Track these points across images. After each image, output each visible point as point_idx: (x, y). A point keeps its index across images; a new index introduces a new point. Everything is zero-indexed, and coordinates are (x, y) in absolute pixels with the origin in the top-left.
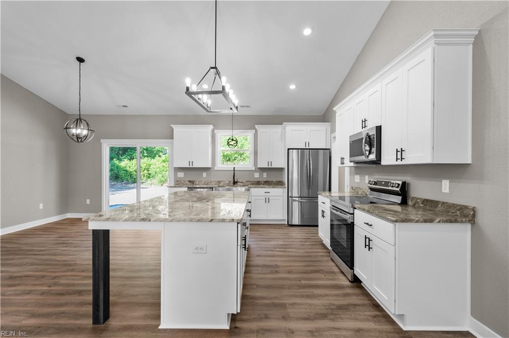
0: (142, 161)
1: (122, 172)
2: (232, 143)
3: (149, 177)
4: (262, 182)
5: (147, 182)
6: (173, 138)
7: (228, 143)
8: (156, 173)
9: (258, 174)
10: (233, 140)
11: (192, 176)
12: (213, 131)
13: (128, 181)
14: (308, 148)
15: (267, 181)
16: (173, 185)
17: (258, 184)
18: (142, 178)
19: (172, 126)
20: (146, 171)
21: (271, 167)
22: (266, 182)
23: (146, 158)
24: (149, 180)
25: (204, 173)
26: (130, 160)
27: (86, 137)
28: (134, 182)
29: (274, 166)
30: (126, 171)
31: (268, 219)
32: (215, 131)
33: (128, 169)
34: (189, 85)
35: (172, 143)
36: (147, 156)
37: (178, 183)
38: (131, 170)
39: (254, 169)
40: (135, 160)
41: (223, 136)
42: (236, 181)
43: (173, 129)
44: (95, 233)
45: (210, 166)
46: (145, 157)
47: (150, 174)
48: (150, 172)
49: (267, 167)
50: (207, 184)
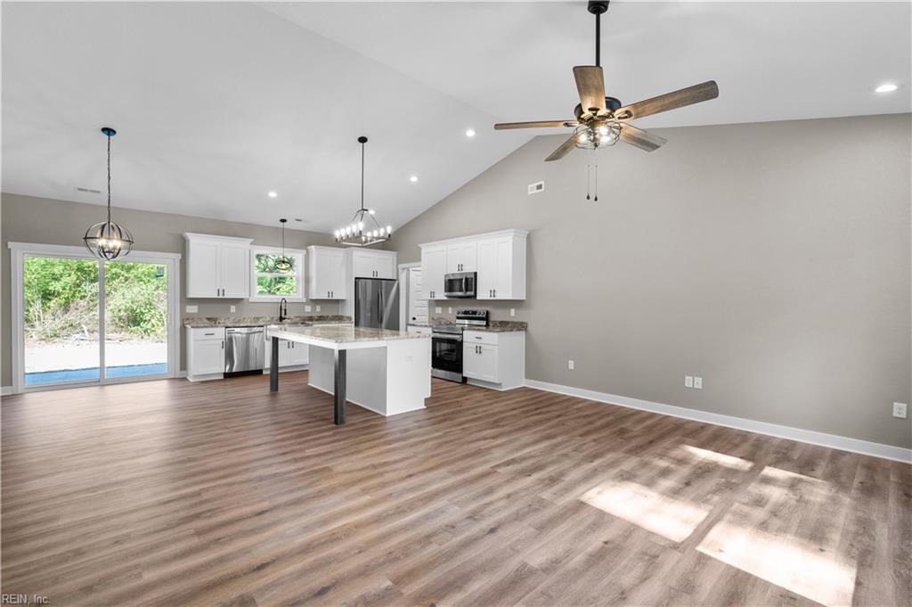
2: (282, 266)
4: (313, 318)
9: (310, 307)
10: (284, 262)
11: (217, 311)
15: (322, 316)
17: (310, 319)
19: (186, 234)
21: (330, 298)
22: (319, 317)
25: (232, 306)
29: (335, 297)
37: (189, 321)
39: (305, 301)
43: (188, 240)
49: (327, 298)
50: (239, 322)
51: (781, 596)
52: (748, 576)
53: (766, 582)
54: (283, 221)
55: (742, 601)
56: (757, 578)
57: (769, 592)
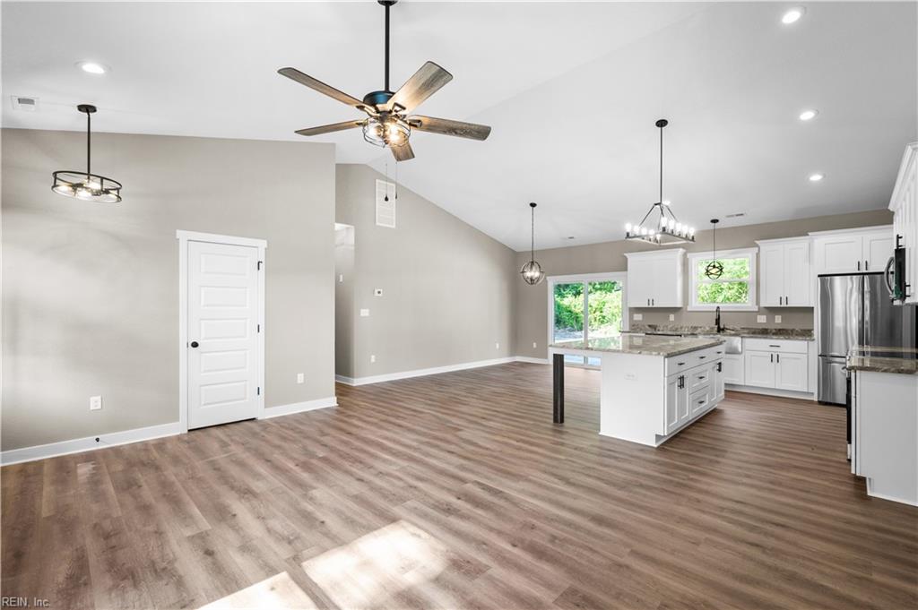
0: (591, 297)
1: (565, 313)
2: (714, 271)
3: (602, 322)
4: (771, 330)
5: (600, 330)
6: (626, 270)
7: (708, 271)
8: (613, 315)
9: (765, 317)
10: (714, 267)
11: (654, 319)
12: (685, 255)
13: (573, 327)
14: (865, 271)
15: (783, 330)
16: (628, 330)
17: (764, 332)
18: (593, 323)
19: (626, 254)
20: (598, 313)
21: (785, 306)
22: (780, 330)
23: (599, 292)
24: (602, 326)
26: (575, 295)
27: (538, 279)
28: (581, 329)
29: (792, 304)
30: (570, 311)
31: (777, 387)
32: (689, 255)
33: (573, 309)
34: (628, 231)
35: (626, 276)
36: (600, 289)
37: (634, 327)
38: (577, 311)
39: (757, 310)
40: (582, 295)
41: (699, 262)
42: (722, 327)
43: (627, 259)
44: (556, 356)
45: (679, 305)
46: (597, 290)
47: (604, 317)
49: (779, 305)
50: (676, 330)
51: (193, 600)
52: (230, 591)
53: (214, 600)
54: (715, 221)
55: (211, 572)
56: (222, 596)
57: (203, 594)
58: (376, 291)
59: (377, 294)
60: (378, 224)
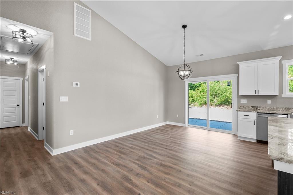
3: (193, 102)
19: (238, 63)
20: (190, 98)
25: (268, 100)
37: (242, 108)
43: (239, 66)
48: (193, 98)
50: (273, 110)
58: (74, 83)
59: (74, 85)
60: (75, 35)
